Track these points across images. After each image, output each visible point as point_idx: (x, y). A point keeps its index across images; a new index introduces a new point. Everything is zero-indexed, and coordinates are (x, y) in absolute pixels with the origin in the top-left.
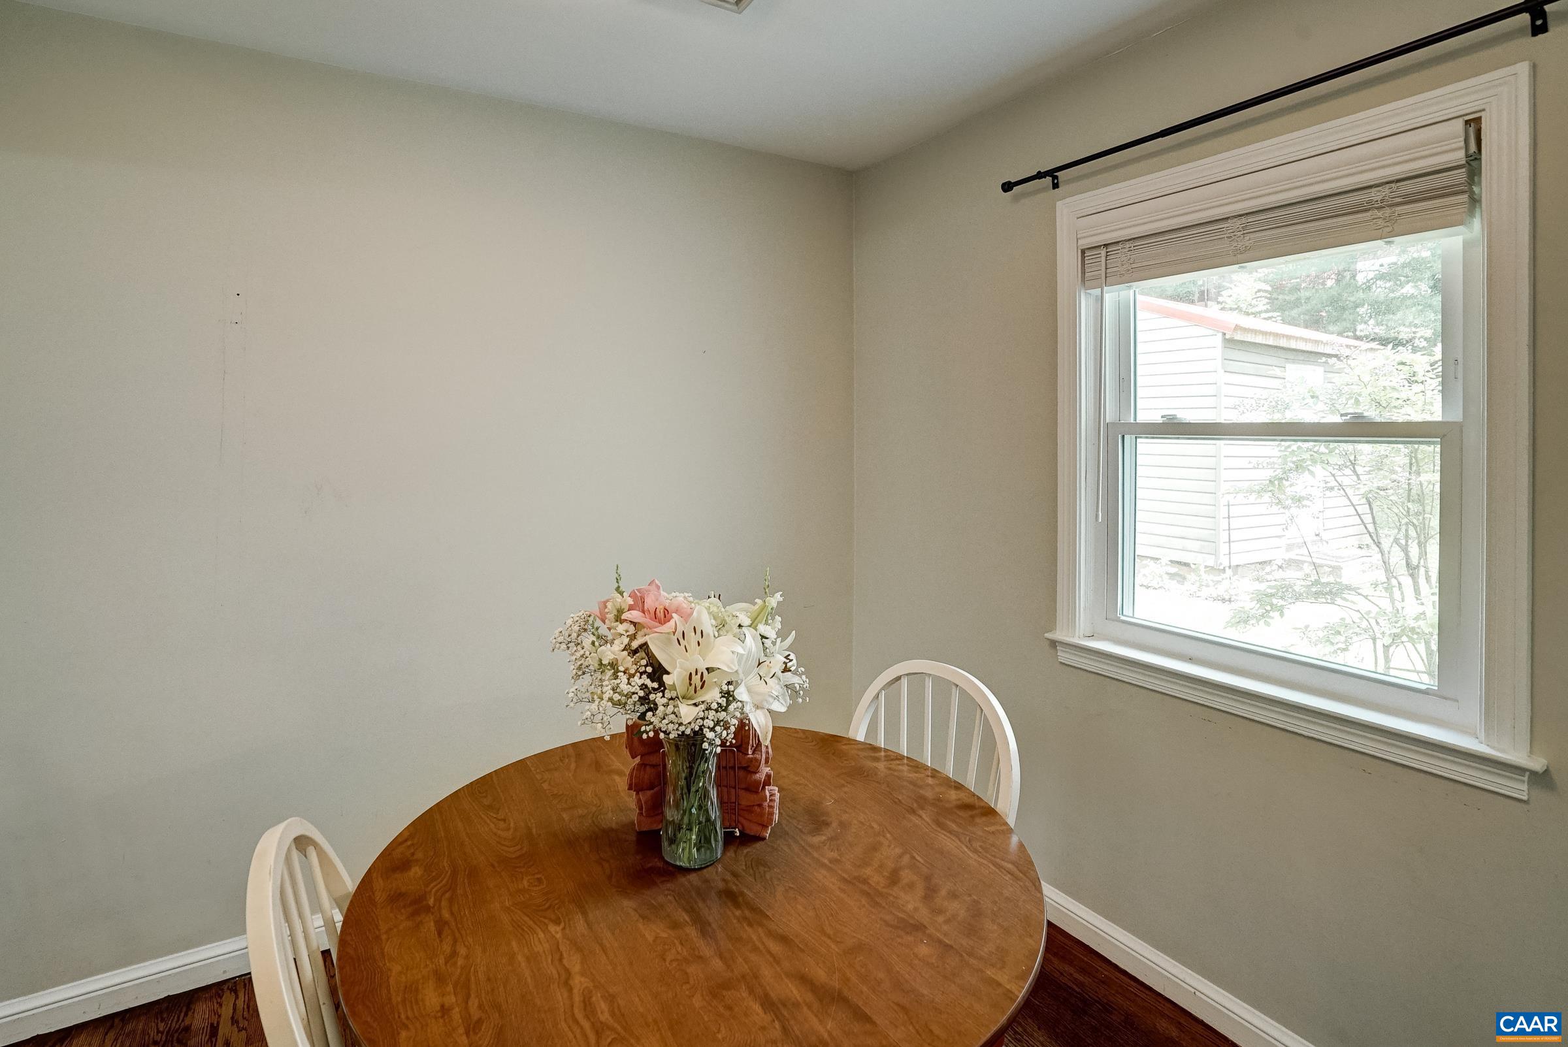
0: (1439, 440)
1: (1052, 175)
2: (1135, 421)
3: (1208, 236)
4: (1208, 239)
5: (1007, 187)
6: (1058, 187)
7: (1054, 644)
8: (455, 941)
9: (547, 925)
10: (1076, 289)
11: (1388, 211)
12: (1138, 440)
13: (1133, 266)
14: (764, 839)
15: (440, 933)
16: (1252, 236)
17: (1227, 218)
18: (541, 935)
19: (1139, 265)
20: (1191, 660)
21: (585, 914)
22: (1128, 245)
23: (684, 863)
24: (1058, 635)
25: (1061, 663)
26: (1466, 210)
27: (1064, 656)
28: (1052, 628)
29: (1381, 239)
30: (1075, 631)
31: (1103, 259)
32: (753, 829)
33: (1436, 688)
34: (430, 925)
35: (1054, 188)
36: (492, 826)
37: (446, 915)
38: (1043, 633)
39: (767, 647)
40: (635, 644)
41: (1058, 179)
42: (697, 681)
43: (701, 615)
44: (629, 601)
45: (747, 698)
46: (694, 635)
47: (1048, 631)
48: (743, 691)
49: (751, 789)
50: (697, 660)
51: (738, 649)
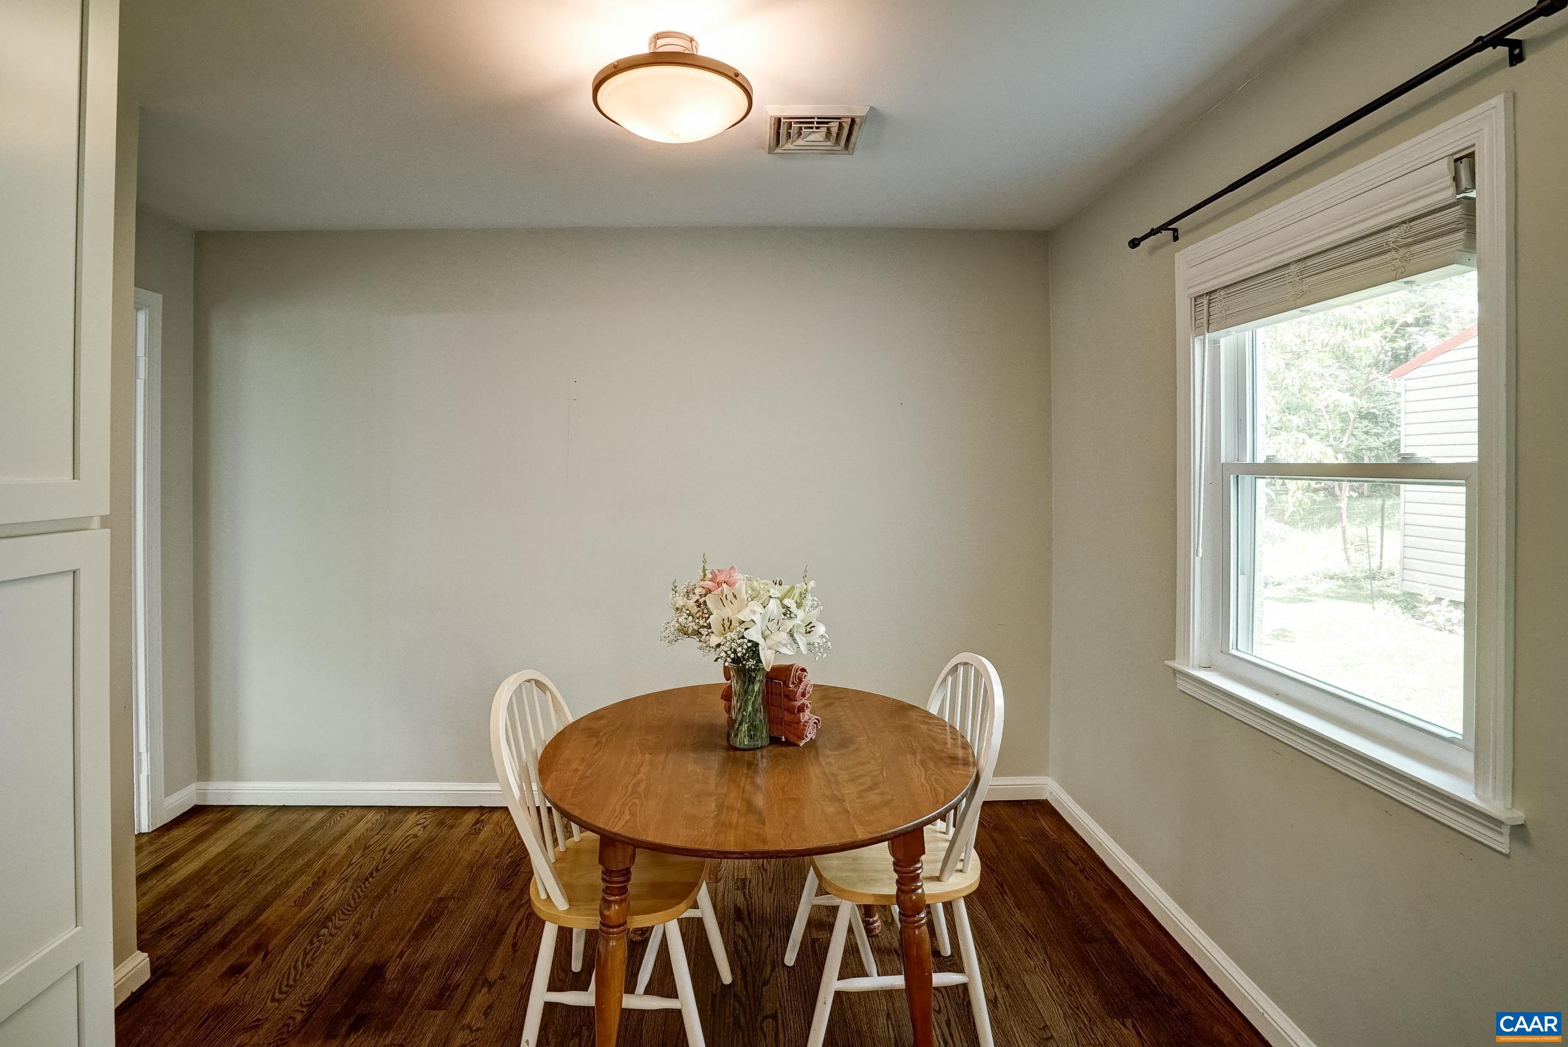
0: (1464, 481)
1: (1170, 228)
2: (1253, 461)
3: (1275, 282)
4: (1277, 285)
5: (1134, 243)
6: (1178, 239)
7: (1175, 671)
8: (600, 750)
9: (645, 754)
10: (1190, 336)
11: (1402, 251)
12: (1257, 480)
13: (1228, 312)
14: (799, 746)
15: (595, 746)
16: (1308, 280)
17: (1288, 264)
18: (640, 757)
19: (1234, 311)
20: (1277, 695)
21: (667, 755)
22: (1223, 293)
23: (738, 745)
24: (1177, 664)
25: (1181, 691)
26: (1461, 247)
27: (1182, 685)
28: (1173, 657)
29: (1395, 280)
30: (1189, 661)
31: (1205, 307)
32: (792, 739)
33: (1461, 737)
34: (594, 741)
35: (1175, 241)
36: (655, 711)
37: (604, 740)
38: (1166, 662)
39: (787, 612)
40: (701, 601)
41: (1175, 230)
42: (727, 624)
43: (742, 587)
44: (709, 576)
45: (760, 641)
46: (730, 597)
47: (1169, 659)
48: (754, 634)
49: (790, 710)
50: (728, 612)
51: (759, 609)
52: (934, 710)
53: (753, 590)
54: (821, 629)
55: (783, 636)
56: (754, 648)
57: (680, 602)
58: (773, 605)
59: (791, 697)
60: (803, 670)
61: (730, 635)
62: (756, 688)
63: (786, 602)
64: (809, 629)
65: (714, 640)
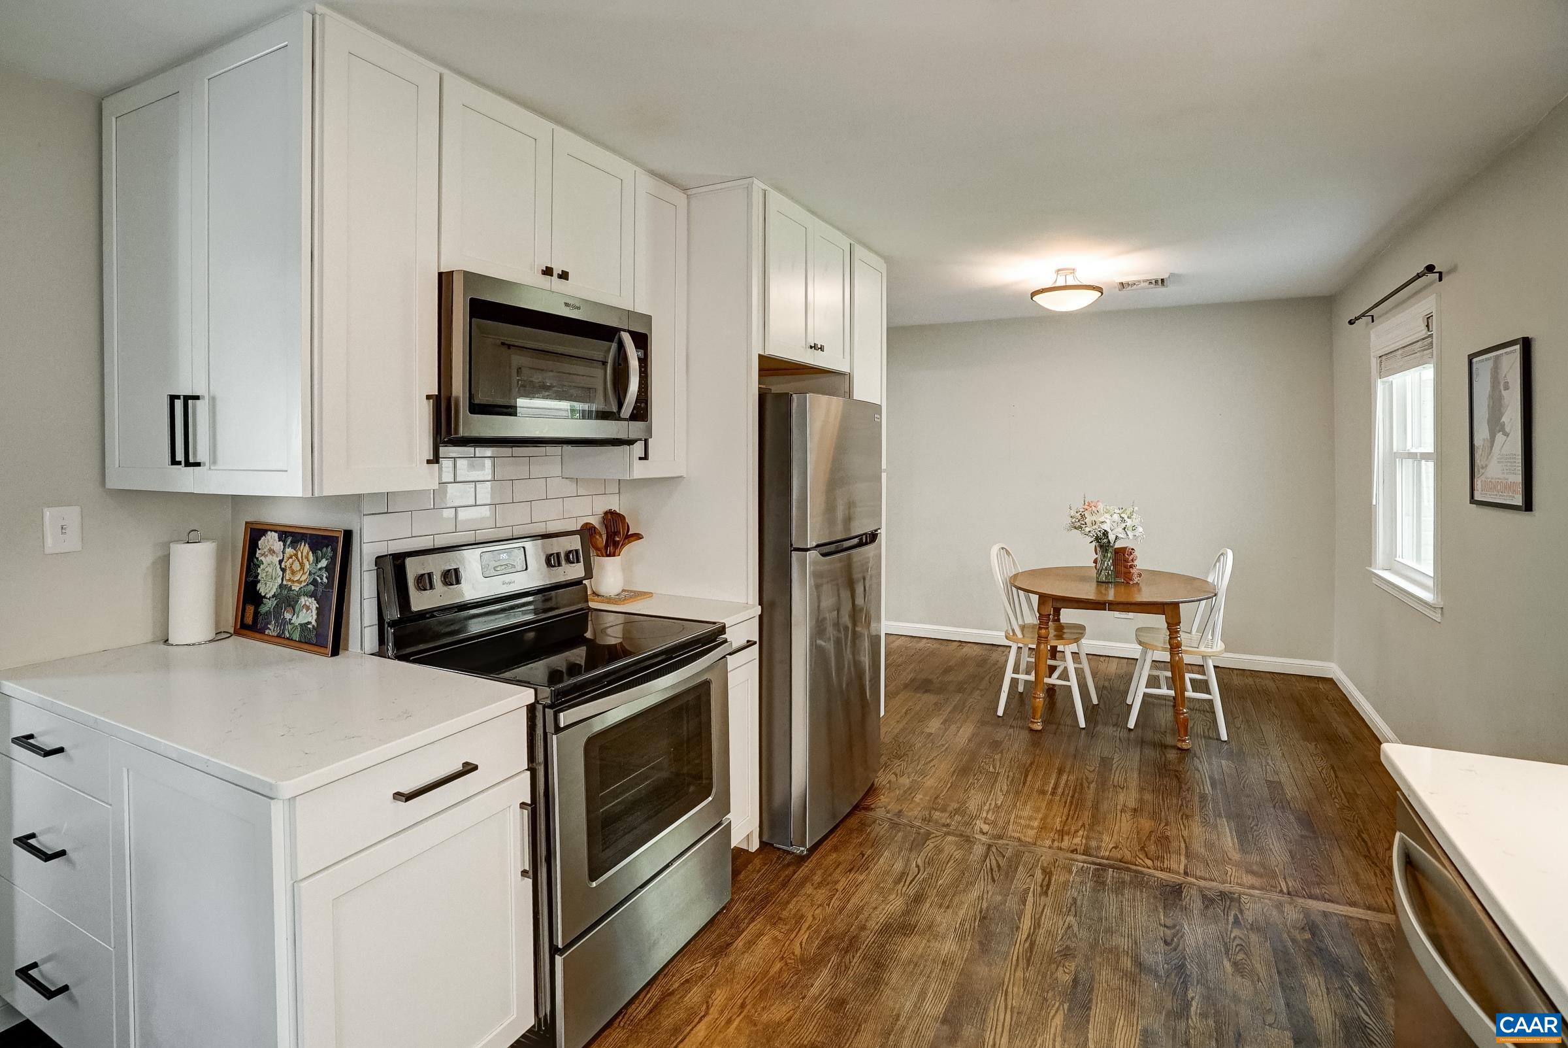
1: (1370, 313)
5: (1351, 322)
6: (1374, 320)
7: (1371, 573)
10: (1377, 379)
27: (1375, 581)
28: (1371, 565)
30: (1377, 566)
31: (1385, 362)
35: (1372, 321)
38: (1367, 568)
39: (1123, 520)
40: (1083, 514)
41: (1372, 316)
42: (1094, 523)
43: (1101, 506)
44: (1087, 504)
45: (1109, 530)
46: (1096, 512)
47: (1369, 566)
48: (1106, 527)
49: (1126, 567)
50: (1094, 518)
51: (1110, 517)
52: (1210, 580)
53: (1107, 509)
54: (1140, 529)
55: (1120, 529)
56: (1105, 534)
57: (1072, 514)
58: (1116, 517)
59: (1126, 561)
60: (1133, 549)
61: (1096, 527)
62: (1109, 555)
63: (1122, 515)
64: (1134, 528)
65: (1087, 529)
